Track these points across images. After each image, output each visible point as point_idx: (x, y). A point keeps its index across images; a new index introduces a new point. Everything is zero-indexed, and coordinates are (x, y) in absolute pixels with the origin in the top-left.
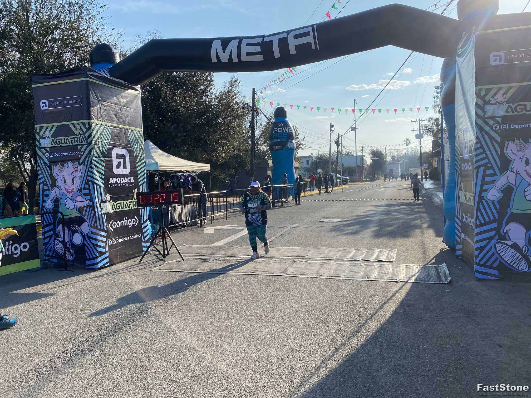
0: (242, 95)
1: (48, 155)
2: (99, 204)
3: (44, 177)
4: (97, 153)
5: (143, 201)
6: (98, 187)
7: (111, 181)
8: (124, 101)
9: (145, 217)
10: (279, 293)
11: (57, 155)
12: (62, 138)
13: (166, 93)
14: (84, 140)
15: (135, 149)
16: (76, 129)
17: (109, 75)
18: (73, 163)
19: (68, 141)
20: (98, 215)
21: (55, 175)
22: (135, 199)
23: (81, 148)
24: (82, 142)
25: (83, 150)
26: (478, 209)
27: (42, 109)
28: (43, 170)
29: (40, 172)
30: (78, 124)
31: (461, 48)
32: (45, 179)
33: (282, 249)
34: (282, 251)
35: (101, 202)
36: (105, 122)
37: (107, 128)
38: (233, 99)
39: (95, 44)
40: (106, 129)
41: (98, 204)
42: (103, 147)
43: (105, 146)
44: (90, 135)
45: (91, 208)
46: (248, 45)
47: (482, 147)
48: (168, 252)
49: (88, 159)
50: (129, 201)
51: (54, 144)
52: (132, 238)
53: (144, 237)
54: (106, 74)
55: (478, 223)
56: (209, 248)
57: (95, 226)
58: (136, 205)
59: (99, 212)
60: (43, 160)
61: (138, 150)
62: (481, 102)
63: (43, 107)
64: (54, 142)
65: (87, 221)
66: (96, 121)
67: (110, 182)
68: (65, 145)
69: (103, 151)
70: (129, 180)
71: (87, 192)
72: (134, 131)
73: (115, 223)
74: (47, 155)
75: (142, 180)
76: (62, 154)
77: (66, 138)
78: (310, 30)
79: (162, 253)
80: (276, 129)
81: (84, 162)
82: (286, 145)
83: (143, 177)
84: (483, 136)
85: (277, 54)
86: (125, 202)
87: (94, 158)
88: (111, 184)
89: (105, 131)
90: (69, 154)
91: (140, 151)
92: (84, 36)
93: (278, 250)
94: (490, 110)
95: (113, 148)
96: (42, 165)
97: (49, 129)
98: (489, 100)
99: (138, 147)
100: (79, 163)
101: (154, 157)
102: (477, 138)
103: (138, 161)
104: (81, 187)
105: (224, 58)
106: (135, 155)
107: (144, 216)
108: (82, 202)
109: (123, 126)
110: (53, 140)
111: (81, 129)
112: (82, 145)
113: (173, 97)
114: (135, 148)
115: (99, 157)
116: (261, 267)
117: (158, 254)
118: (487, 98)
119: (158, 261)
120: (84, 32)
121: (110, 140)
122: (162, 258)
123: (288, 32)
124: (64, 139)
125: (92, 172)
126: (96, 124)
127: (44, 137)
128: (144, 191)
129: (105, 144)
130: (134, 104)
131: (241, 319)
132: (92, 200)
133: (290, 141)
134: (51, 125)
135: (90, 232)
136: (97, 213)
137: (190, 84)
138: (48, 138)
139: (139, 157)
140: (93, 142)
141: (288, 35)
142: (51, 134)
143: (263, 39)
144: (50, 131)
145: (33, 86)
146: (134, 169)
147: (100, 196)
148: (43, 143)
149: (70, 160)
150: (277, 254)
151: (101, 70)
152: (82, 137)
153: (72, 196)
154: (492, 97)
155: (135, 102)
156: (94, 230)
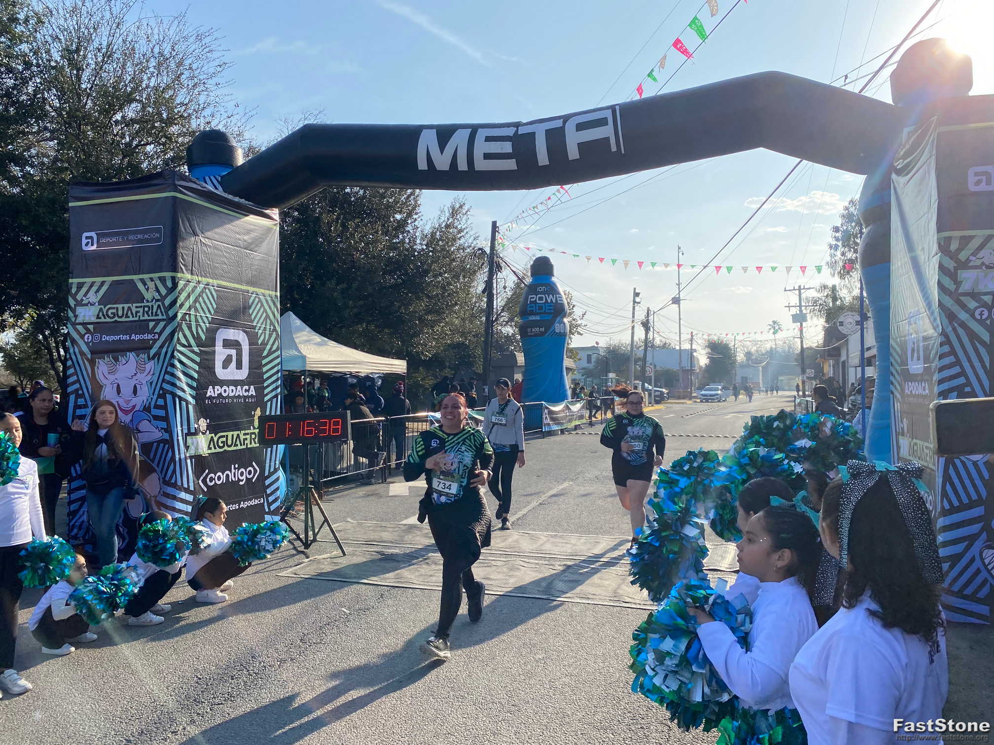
0: (472, 233)
1: (90, 337)
2: (183, 438)
3: (78, 381)
4: (185, 336)
5: (271, 434)
6: (184, 403)
7: (210, 392)
8: (246, 238)
9: (273, 464)
10: (536, 639)
11: (108, 338)
12: (120, 306)
13: (329, 224)
14: (161, 312)
15: (260, 331)
16: (147, 290)
17: (220, 188)
18: (138, 356)
19: (129, 312)
20: (180, 459)
21: (100, 377)
22: (254, 428)
23: (155, 327)
24: (156, 315)
25: (158, 330)
26: (947, 478)
27: (84, 248)
28: (78, 368)
29: (71, 371)
30: (152, 280)
31: (904, 157)
32: (80, 384)
33: (543, 536)
34: (541, 542)
35: (187, 435)
36: (206, 277)
37: (209, 289)
38: (454, 240)
39: (200, 131)
40: (207, 290)
41: (180, 438)
42: (198, 325)
43: (202, 324)
44: (174, 302)
45: (167, 446)
46: (488, 139)
47: (953, 352)
48: (315, 535)
49: (168, 348)
50: (243, 432)
51: (102, 317)
52: (243, 505)
53: (269, 504)
54: (216, 188)
55: (947, 507)
56: (397, 529)
57: (173, 481)
58: (256, 440)
59: (181, 453)
60: (78, 346)
61: (267, 332)
62: (950, 264)
63: (87, 245)
64: (103, 313)
65: (155, 471)
66: (189, 276)
67: (209, 394)
68: (123, 319)
69: (197, 333)
70: (246, 391)
71: (162, 413)
72: (262, 297)
73: (212, 475)
74: (88, 339)
75: (272, 391)
76: (117, 338)
77: (126, 306)
78: (608, 114)
79: (302, 536)
80: (533, 297)
81: (157, 354)
82: (550, 328)
83: (274, 386)
84: (954, 329)
85: (543, 158)
86: (235, 433)
87: (179, 348)
88: (210, 398)
89: (204, 295)
90: (130, 337)
91: (270, 336)
92: (182, 116)
93: (533, 538)
94: (968, 279)
95: (218, 329)
96: (76, 357)
97: (94, 288)
98: (968, 259)
99: (268, 327)
100: (149, 356)
101: (299, 346)
102: (944, 334)
103: (265, 353)
104: (150, 403)
105: (442, 162)
106: (260, 342)
107: (270, 462)
108: (150, 432)
109: (239, 286)
110: (101, 310)
111: (158, 290)
112: (158, 322)
113: (342, 232)
114: (262, 328)
115: (190, 346)
116: (500, 576)
117: (295, 539)
118: (963, 256)
119: (293, 555)
120: (184, 108)
121: (213, 312)
122: (302, 549)
123: (566, 118)
124: (123, 308)
125: (173, 375)
126: (188, 281)
127: (84, 302)
128: (273, 414)
129: (202, 319)
130: (265, 244)
131: (456, 699)
132: (169, 430)
133: (558, 319)
134: (99, 280)
135: (162, 493)
136: (177, 456)
137: (376, 209)
138: (92, 305)
139: (268, 347)
140: (180, 316)
141: (565, 123)
142: (99, 297)
143: (518, 130)
144: (97, 291)
145: (71, 204)
146: (256, 369)
147: (185, 423)
148: (82, 315)
149: (130, 350)
150: (531, 548)
151: (207, 179)
152: (159, 306)
153: (132, 421)
154: (972, 254)
155: (266, 242)
156: (170, 490)
